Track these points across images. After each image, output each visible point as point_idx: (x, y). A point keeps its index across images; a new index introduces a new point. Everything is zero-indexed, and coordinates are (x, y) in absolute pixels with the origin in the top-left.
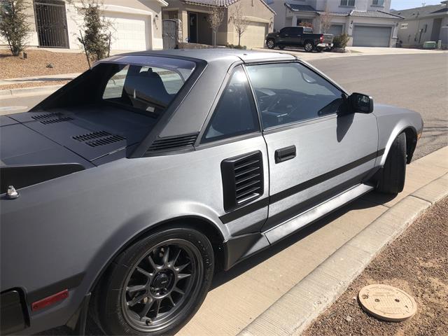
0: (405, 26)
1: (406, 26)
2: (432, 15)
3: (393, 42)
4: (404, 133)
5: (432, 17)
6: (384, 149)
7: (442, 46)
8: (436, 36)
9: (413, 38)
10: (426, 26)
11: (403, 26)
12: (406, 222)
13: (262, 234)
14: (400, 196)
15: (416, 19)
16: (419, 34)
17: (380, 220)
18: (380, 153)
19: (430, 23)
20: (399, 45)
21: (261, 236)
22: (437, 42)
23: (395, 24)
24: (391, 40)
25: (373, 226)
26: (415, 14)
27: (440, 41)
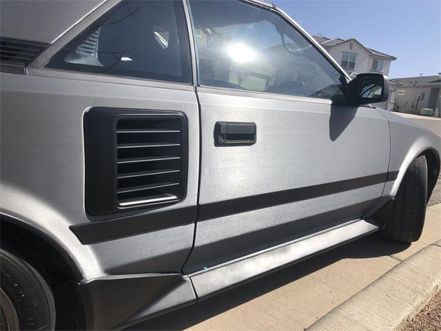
0: (402, 92)
1: (404, 93)
2: (429, 84)
3: (391, 106)
4: (424, 156)
5: (429, 86)
6: (397, 172)
7: (439, 114)
8: (433, 104)
9: (409, 105)
10: (424, 94)
11: (401, 93)
12: (434, 285)
13: (186, 277)
14: (415, 246)
15: (414, 86)
16: (416, 101)
17: (391, 276)
18: (391, 176)
19: (428, 92)
20: (396, 109)
21: (183, 281)
22: (434, 110)
23: (393, 89)
24: (389, 104)
25: (381, 284)
26: (414, 83)
27: (437, 109)
